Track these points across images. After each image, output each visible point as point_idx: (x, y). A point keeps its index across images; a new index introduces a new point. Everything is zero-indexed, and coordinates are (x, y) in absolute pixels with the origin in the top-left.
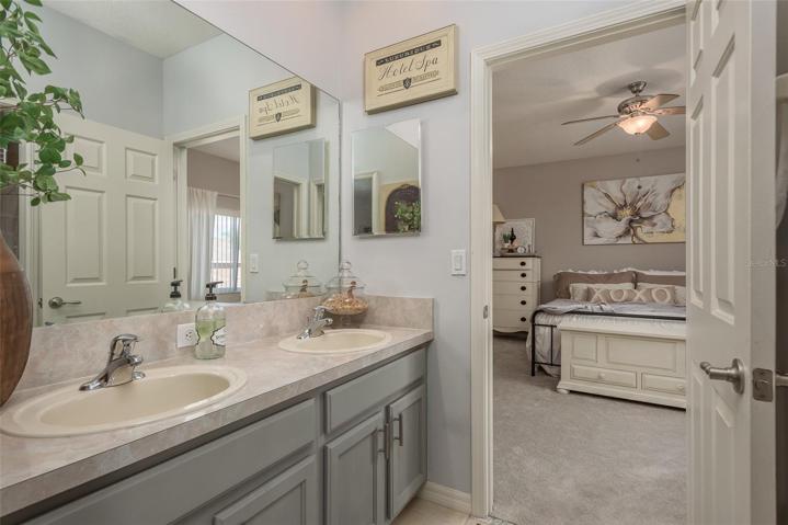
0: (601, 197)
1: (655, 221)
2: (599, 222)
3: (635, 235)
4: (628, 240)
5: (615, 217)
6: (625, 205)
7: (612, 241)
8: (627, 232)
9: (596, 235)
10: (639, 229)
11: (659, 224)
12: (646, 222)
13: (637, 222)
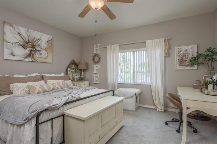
0: (16, 34)
1: (41, 52)
2: (14, 47)
3: (33, 57)
4: (29, 59)
5: (23, 46)
6: (29, 42)
7: (22, 59)
8: (29, 55)
9: (13, 54)
10: (35, 55)
11: (43, 54)
12: (38, 52)
13: (34, 51)
